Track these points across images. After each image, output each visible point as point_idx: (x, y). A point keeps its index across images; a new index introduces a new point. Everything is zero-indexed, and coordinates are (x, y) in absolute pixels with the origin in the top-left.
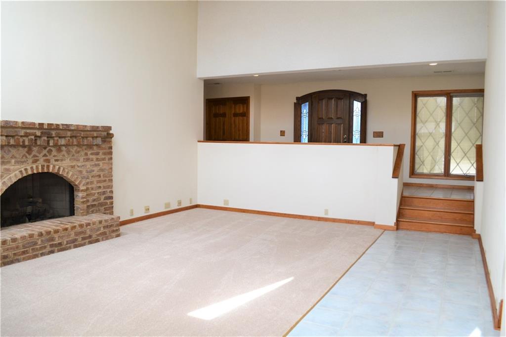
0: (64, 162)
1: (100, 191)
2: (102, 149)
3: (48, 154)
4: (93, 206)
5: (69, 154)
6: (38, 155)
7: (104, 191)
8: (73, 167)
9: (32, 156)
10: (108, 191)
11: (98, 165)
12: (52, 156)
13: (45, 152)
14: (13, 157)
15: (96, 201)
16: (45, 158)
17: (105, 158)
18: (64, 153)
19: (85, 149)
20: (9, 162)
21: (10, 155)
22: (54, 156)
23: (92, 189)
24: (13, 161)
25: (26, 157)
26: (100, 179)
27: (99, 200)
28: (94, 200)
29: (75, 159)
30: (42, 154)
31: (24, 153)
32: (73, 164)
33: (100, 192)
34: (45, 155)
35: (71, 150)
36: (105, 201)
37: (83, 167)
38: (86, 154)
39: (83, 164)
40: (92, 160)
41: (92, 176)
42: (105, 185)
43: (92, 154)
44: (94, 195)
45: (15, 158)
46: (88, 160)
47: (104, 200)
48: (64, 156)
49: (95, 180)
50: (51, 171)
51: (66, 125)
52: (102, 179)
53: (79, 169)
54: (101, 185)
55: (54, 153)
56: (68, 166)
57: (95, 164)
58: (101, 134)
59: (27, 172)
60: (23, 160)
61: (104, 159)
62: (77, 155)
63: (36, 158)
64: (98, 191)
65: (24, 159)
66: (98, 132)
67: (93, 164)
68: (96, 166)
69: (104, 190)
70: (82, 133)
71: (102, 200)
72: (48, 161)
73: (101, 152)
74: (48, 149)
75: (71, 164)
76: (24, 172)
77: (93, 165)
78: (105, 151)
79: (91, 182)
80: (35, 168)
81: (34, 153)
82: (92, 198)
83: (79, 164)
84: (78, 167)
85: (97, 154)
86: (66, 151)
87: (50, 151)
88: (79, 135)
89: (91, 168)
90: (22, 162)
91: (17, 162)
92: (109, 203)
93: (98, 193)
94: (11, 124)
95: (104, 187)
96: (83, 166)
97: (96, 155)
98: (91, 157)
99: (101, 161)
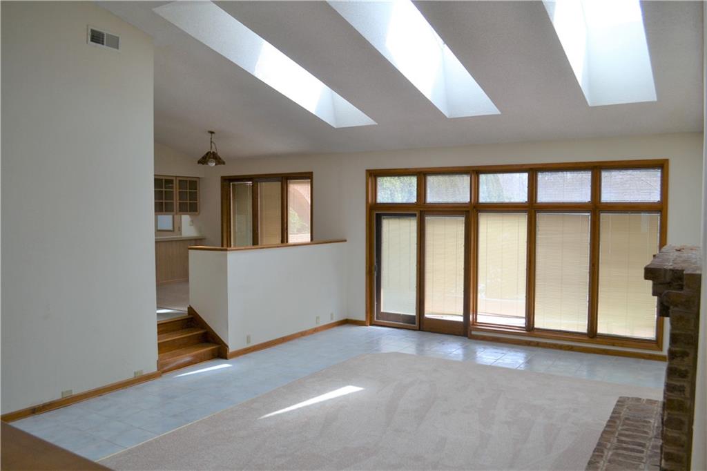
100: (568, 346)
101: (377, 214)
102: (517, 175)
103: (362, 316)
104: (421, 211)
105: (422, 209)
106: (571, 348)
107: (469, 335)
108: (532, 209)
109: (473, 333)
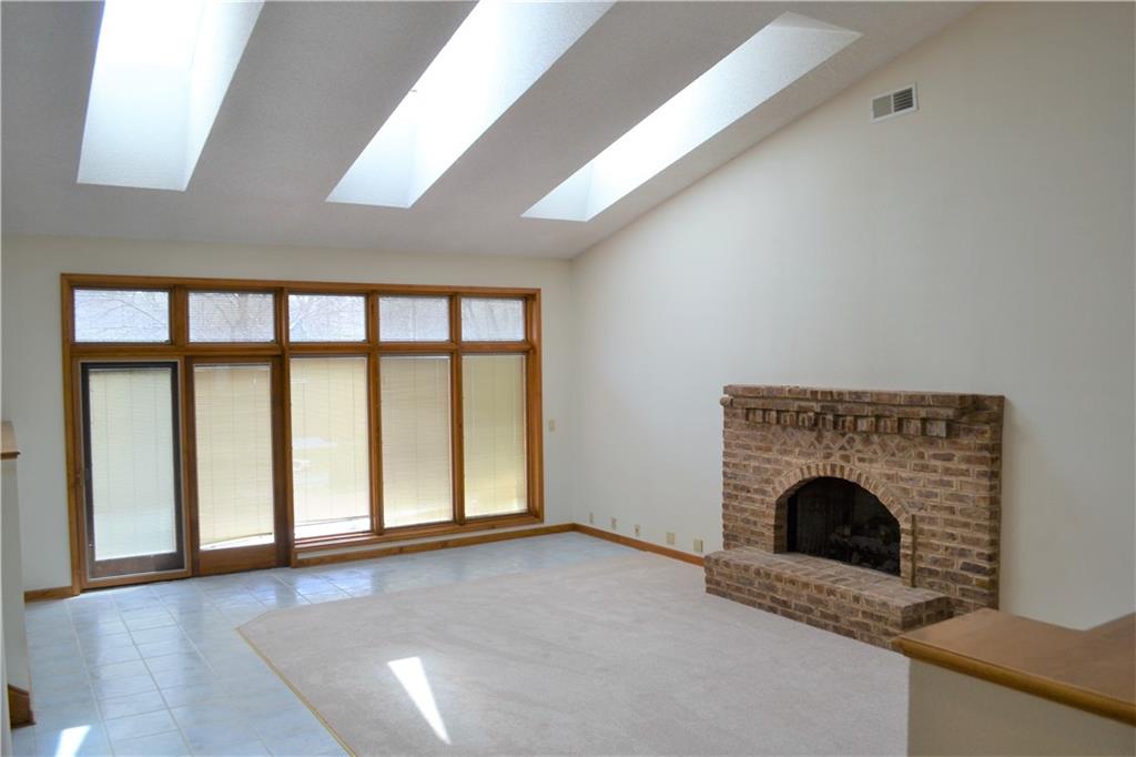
0: (875, 465)
1: (951, 545)
2: (960, 449)
3: (847, 446)
4: (932, 573)
5: (884, 451)
6: (831, 445)
7: (963, 549)
8: (889, 477)
9: (823, 445)
10: (975, 553)
11: (949, 484)
12: (853, 451)
13: (843, 441)
14: (798, 444)
15: (941, 566)
16: (843, 452)
17: (967, 470)
18: (876, 447)
19: (921, 445)
20: (791, 452)
21: (794, 441)
22: (858, 451)
23: (934, 535)
24: (797, 450)
25: (815, 448)
26: (953, 517)
27: (948, 566)
28: (936, 562)
29: (895, 463)
30: (838, 445)
31: (813, 439)
32: (891, 472)
33: (954, 549)
34: (842, 448)
35: (889, 442)
36: (963, 572)
37: (910, 483)
38: (921, 456)
39: (912, 475)
40: (935, 471)
41: (934, 506)
42: (965, 535)
43: (936, 457)
44: (937, 550)
45: (800, 446)
46: (924, 468)
47: (962, 569)
48: (875, 453)
49: (942, 515)
50: (845, 478)
51: (856, 393)
52: (958, 517)
53: (902, 484)
54: (957, 531)
55: (858, 445)
56: (880, 474)
57: (941, 481)
58: (938, 414)
59: (810, 473)
60: (810, 451)
61: (965, 473)
62: (901, 454)
63: (829, 451)
64: (947, 544)
65: (812, 450)
66: (929, 409)
67: (938, 478)
68: (944, 485)
69: (964, 547)
70: (895, 410)
71: (956, 569)
72: (846, 458)
73: (958, 454)
74: (847, 437)
75: (887, 472)
76: (806, 471)
77: (935, 482)
78: (968, 453)
79: (931, 518)
80: (821, 467)
81: (825, 442)
82: (931, 556)
83: (903, 475)
84: (902, 479)
85: (949, 458)
86: (879, 444)
87: (851, 441)
88: (887, 413)
89: (930, 488)
90: (809, 455)
91: (801, 454)
92: (974, 582)
93: (947, 548)
94: (775, 393)
95: (964, 540)
96: (911, 479)
97: (944, 460)
98: (934, 462)
99: (956, 475)
100: (441, 542)
101: (83, 364)
102: (349, 299)
103: (64, 579)
104: (186, 357)
105: (188, 354)
106: (444, 545)
107: (293, 562)
108: (372, 351)
109: (300, 557)
